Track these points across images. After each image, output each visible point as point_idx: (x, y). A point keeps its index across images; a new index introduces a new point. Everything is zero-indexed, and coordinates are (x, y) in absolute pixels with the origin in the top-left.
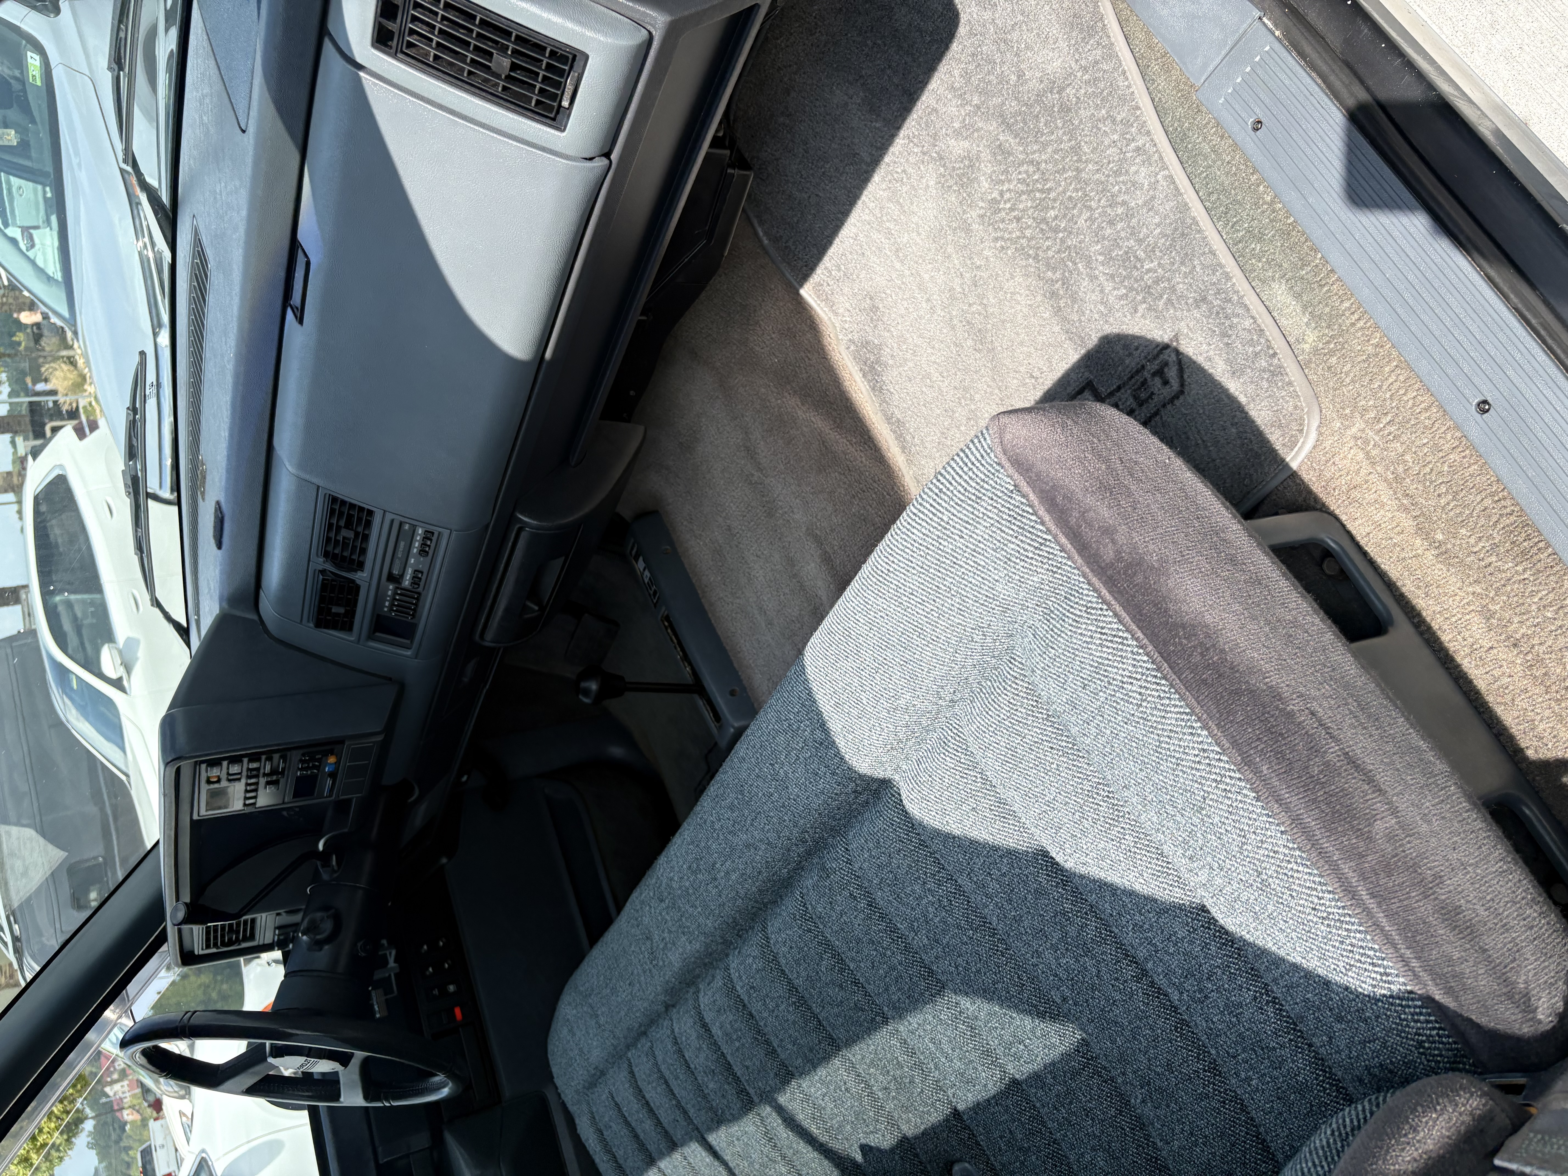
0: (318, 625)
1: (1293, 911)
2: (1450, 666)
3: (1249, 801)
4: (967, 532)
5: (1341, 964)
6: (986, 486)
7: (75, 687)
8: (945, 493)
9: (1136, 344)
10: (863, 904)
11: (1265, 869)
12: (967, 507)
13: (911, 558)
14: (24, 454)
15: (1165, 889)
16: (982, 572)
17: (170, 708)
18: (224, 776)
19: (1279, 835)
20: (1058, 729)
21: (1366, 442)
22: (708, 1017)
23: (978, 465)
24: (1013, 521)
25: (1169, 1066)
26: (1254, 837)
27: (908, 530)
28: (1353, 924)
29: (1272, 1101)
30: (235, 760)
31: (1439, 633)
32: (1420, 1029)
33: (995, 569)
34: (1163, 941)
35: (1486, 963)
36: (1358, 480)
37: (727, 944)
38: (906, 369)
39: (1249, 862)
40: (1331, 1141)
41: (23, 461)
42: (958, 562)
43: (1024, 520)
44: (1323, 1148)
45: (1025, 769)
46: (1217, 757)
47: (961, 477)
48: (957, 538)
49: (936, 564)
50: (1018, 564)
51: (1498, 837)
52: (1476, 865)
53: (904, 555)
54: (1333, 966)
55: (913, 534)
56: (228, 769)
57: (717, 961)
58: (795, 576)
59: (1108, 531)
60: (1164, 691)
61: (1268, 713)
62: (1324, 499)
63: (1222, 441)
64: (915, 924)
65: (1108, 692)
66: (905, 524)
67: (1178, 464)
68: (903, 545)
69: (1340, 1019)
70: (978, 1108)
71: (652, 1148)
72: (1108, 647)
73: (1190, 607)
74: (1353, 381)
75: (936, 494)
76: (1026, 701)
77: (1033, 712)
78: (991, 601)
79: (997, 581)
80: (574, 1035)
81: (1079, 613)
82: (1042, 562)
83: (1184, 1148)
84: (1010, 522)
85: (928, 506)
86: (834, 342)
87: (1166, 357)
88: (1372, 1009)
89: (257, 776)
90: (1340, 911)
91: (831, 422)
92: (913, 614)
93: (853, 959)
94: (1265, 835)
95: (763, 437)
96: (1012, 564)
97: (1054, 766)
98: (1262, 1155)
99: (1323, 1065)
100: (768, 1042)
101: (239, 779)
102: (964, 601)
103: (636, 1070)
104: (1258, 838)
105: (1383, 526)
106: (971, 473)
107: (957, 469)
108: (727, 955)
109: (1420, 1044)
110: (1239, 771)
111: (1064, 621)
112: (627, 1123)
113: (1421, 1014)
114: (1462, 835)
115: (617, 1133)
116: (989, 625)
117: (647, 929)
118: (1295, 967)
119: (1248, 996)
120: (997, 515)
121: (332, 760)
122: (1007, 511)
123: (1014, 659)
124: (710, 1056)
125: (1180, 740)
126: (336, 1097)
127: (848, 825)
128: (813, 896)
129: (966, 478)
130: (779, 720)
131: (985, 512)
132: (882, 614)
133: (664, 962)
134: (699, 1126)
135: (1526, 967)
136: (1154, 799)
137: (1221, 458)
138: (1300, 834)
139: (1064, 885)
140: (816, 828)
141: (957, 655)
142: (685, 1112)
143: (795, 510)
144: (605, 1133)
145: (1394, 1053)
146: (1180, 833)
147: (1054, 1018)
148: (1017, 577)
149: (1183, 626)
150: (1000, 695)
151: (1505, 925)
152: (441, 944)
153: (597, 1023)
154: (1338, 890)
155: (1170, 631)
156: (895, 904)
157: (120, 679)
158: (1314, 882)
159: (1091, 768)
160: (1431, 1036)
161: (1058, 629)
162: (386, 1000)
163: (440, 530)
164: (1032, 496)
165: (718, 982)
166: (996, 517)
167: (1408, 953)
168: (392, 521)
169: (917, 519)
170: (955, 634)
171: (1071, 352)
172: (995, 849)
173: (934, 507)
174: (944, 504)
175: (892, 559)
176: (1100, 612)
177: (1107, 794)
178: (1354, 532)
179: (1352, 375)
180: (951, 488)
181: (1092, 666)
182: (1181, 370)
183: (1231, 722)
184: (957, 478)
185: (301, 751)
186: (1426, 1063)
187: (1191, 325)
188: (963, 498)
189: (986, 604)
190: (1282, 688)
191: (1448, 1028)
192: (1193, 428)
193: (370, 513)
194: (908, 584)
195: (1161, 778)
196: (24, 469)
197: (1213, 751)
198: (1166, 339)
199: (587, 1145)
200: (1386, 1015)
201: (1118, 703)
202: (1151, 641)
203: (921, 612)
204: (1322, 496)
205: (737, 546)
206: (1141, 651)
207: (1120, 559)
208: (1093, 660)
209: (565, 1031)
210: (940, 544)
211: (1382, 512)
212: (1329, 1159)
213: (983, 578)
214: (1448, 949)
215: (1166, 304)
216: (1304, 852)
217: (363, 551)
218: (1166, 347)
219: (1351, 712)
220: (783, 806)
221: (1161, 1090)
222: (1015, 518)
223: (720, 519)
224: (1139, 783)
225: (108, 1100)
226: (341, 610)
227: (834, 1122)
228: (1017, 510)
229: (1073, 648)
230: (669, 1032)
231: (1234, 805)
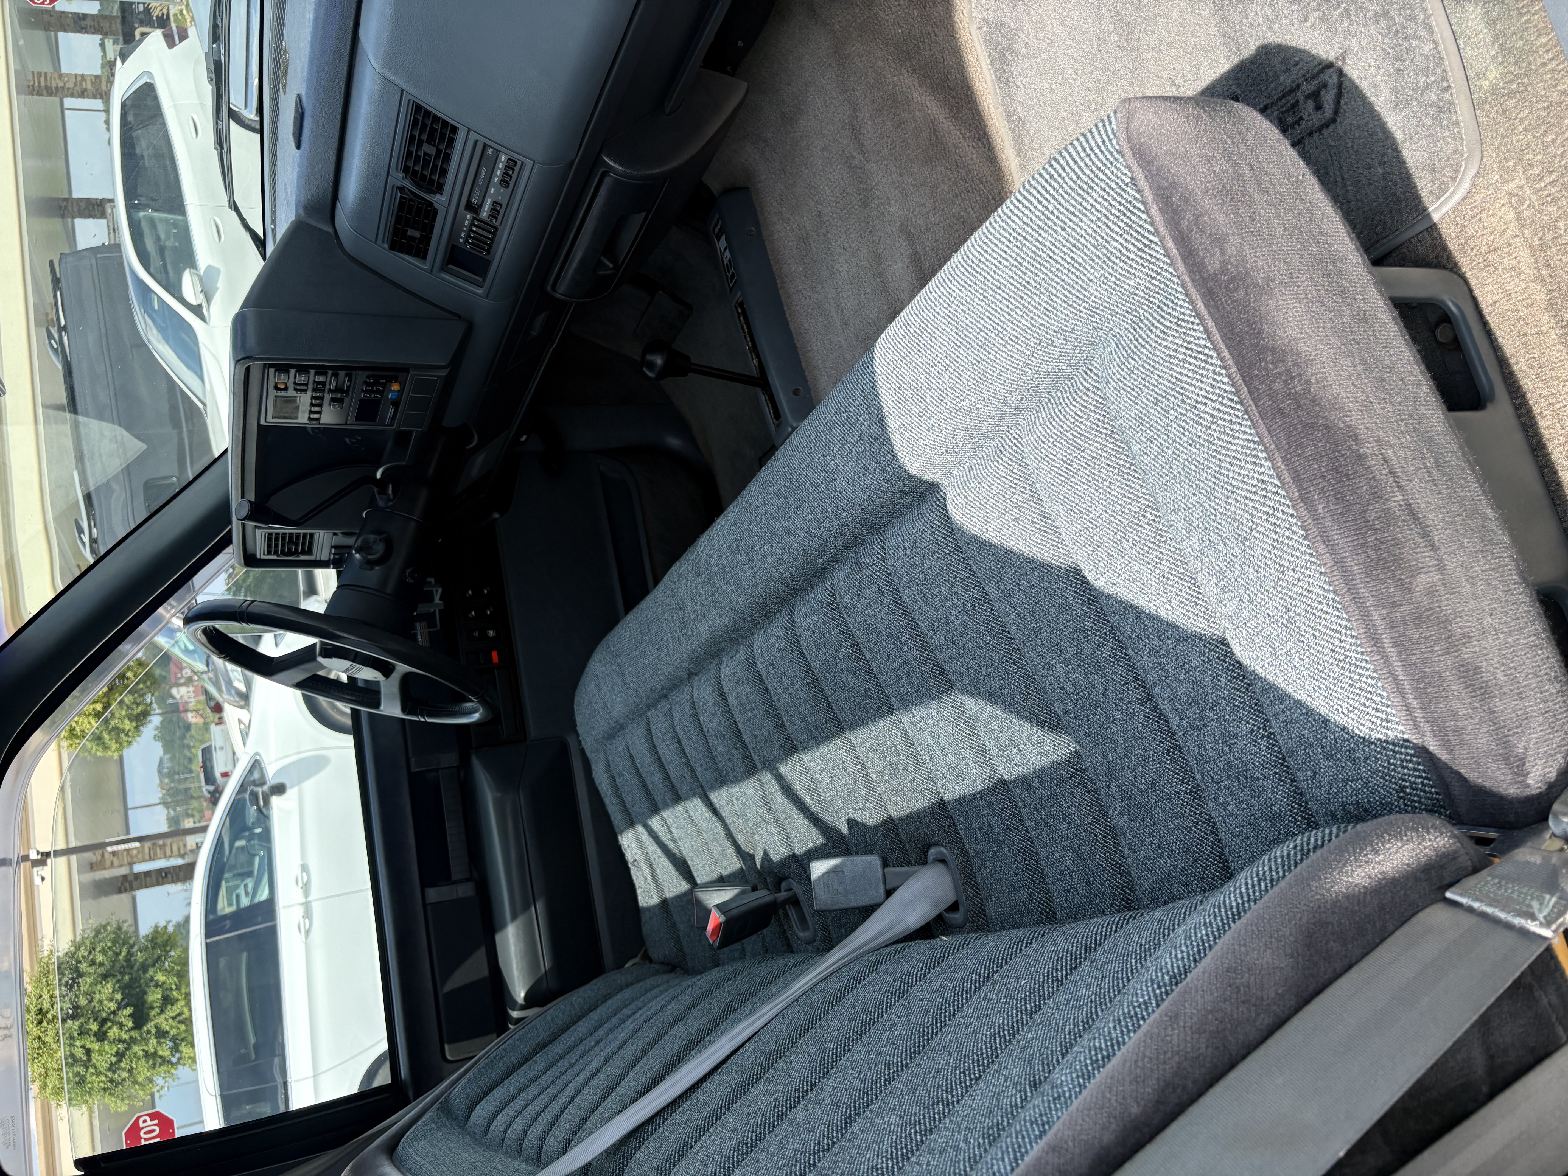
0: (392, 247)
1: (1312, 650)
2: (1539, 453)
3: (1296, 538)
4: (1071, 224)
5: (1345, 705)
6: (1101, 175)
7: (156, 308)
8: (1055, 180)
9: (1297, 59)
10: (889, 600)
11: (1295, 606)
12: (1076, 197)
13: (1006, 249)
14: (113, 59)
15: (1189, 618)
16: (1078, 270)
17: (243, 307)
18: (291, 386)
19: (1317, 575)
20: (1119, 447)
21: (1521, 202)
22: (727, 687)
23: (1097, 151)
24: (1122, 217)
25: (1153, 785)
26: (1291, 573)
27: (1009, 218)
28: (1367, 670)
29: (1243, 826)
30: (302, 369)
31: (1538, 418)
32: (1405, 775)
33: (1092, 267)
34: (1176, 668)
35: (1491, 723)
36: (1500, 242)
37: (755, 623)
38: (1039, 60)
39: (1281, 598)
40: (1292, 853)
41: (112, 65)
42: (1055, 257)
43: (1133, 218)
44: (1282, 857)
45: (1076, 484)
46: (1275, 490)
47: (1076, 162)
48: (1059, 230)
49: (1031, 258)
50: (1117, 265)
51: (1538, 613)
52: (1510, 633)
53: (1000, 245)
54: (1336, 707)
55: (1013, 221)
56: (295, 378)
57: (742, 638)
58: (880, 274)
59: (1220, 241)
60: (1238, 417)
61: (1339, 452)
62: (1458, 259)
63: (1364, 181)
64: (936, 624)
65: (1180, 410)
66: (1007, 211)
67: (1312, 183)
68: (1000, 234)
69: (1329, 757)
70: (962, 800)
71: (658, 798)
72: (1190, 364)
73: (1286, 332)
74: (1526, 130)
75: (1046, 181)
76: (1093, 414)
77: (1098, 426)
78: (1081, 302)
79: (1091, 281)
80: (600, 689)
81: (1168, 324)
82: (1142, 265)
83: (1149, 858)
84: (1118, 217)
85: (1035, 193)
86: (966, 20)
87: (1327, 77)
88: (1364, 751)
89: (322, 391)
90: (1358, 656)
91: (947, 111)
92: (996, 311)
93: (870, 650)
94: (1303, 573)
95: (871, 116)
96: (1111, 264)
97: (1107, 484)
98: (1220, 873)
99: (1300, 800)
100: (778, 717)
101: (305, 391)
102: (1052, 300)
103: (653, 727)
104: (1296, 576)
105: (1513, 295)
106: (1087, 160)
107: (1074, 154)
108: (753, 634)
109: (1402, 788)
110: (1293, 507)
111: (1151, 331)
112: (639, 774)
113: (1411, 761)
114: (1503, 604)
115: (628, 781)
116: (1073, 329)
117: (681, 600)
118: (1299, 703)
119: (1245, 728)
120: (1106, 208)
121: (396, 387)
122: (1117, 205)
123: (1091, 371)
124: (723, 722)
125: (1241, 468)
126: (377, 705)
127: (888, 525)
128: (842, 588)
129: (1082, 164)
130: (838, 412)
131: (1094, 203)
132: (963, 307)
133: (693, 632)
134: (704, 784)
135: (1530, 734)
136: (1201, 525)
137: (1358, 201)
138: (1338, 577)
139: (1090, 604)
140: (857, 523)
141: (1033, 359)
142: (693, 770)
143: (892, 202)
144: (617, 780)
145: (1373, 794)
146: (1218, 562)
147: (1052, 728)
148: (1113, 279)
149: (1273, 350)
150: (1068, 406)
151: (1521, 693)
152: (486, 592)
153: (623, 680)
154: (1362, 636)
155: (1259, 353)
156: (920, 602)
157: (200, 306)
158: (1340, 625)
159: (1144, 490)
160: (1415, 783)
161: (1144, 339)
162: (429, 632)
163: (523, 159)
164: (1147, 192)
165: (741, 656)
166: (1104, 211)
167: (1415, 704)
168: (476, 142)
169: (1020, 206)
170: (1035, 335)
171: (1222, 59)
172: (1029, 560)
173: (1041, 194)
174: (1052, 191)
175: (985, 247)
176: (1190, 326)
177: (1153, 517)
178: (1480, 299)
179: (1527, 122)
180: (1064, 175)
181: (1169, 381)
182: (1339, 95)
183: (1299, 455)
184: (1072, 164)
185: (367, 373)
186: (1402, 806)
187: (1364, 43)
188: (1074, 186)
189: (1075, 305)
190: (1360, 430)
191: (1434, 778)
192: (1336, 163)
193: (454, 129)
194: (997, 277)
195: (1213, 504)
196: (113, 75)
197: (1271, 483)
198: (1331, 57)
199: (600, 789)
200: (1376, 757)
201: (1187, 423)
202: (1236, 363)
203: (1005, 308)
204: (1457, 255)
205: (825, 235)
206: (1224, 372)
207: (1224, 270)
208: (1172, 376)
209: (592, 685)
210: (1040, 235)
211: (1517, 281)
212: (1286, 868)
213: (1077, 277)
214: (1455, 704)
215: (1341, 14)
216: (1339, 595)
217: (444, 172)
218: (1330, 65)
219: (1426, 467)
220: (828, 498)
221: (1139, 806)
222: (1125, 215)
223: (812, 204)
224: (1189, 508)
225: (175, 701)
226: (417, 234)
227: (828, 795)
228: (1128, 205)
229: (1154, 361)
230: (688, 697)
231: (1280, 540)
